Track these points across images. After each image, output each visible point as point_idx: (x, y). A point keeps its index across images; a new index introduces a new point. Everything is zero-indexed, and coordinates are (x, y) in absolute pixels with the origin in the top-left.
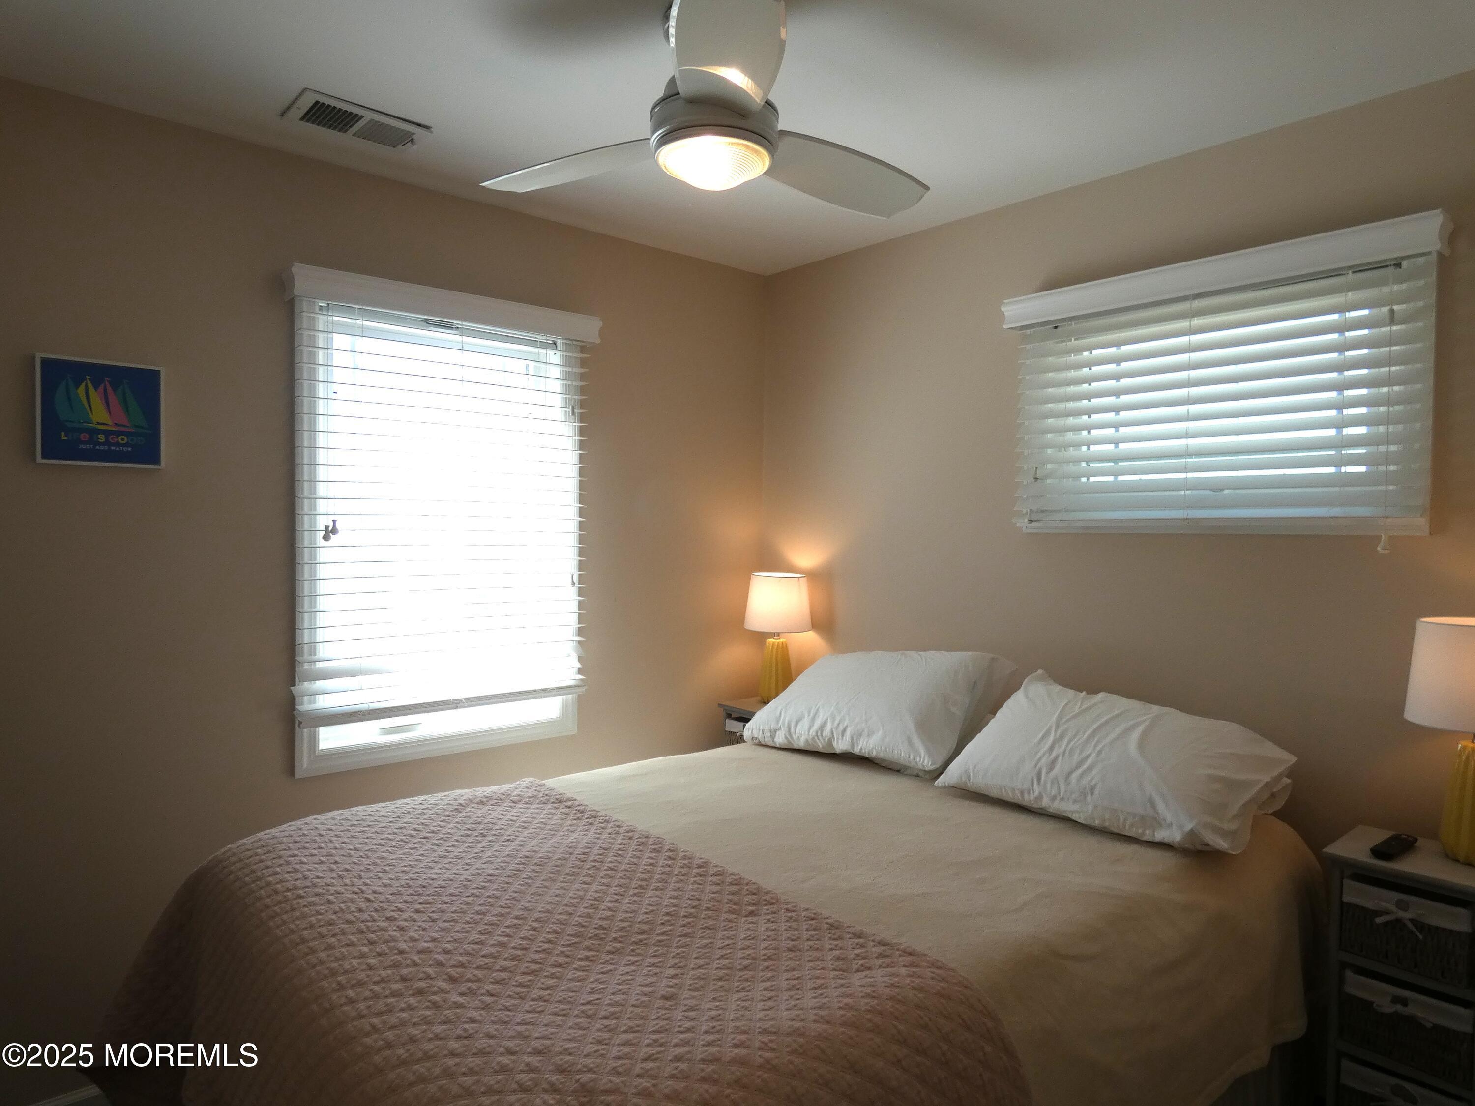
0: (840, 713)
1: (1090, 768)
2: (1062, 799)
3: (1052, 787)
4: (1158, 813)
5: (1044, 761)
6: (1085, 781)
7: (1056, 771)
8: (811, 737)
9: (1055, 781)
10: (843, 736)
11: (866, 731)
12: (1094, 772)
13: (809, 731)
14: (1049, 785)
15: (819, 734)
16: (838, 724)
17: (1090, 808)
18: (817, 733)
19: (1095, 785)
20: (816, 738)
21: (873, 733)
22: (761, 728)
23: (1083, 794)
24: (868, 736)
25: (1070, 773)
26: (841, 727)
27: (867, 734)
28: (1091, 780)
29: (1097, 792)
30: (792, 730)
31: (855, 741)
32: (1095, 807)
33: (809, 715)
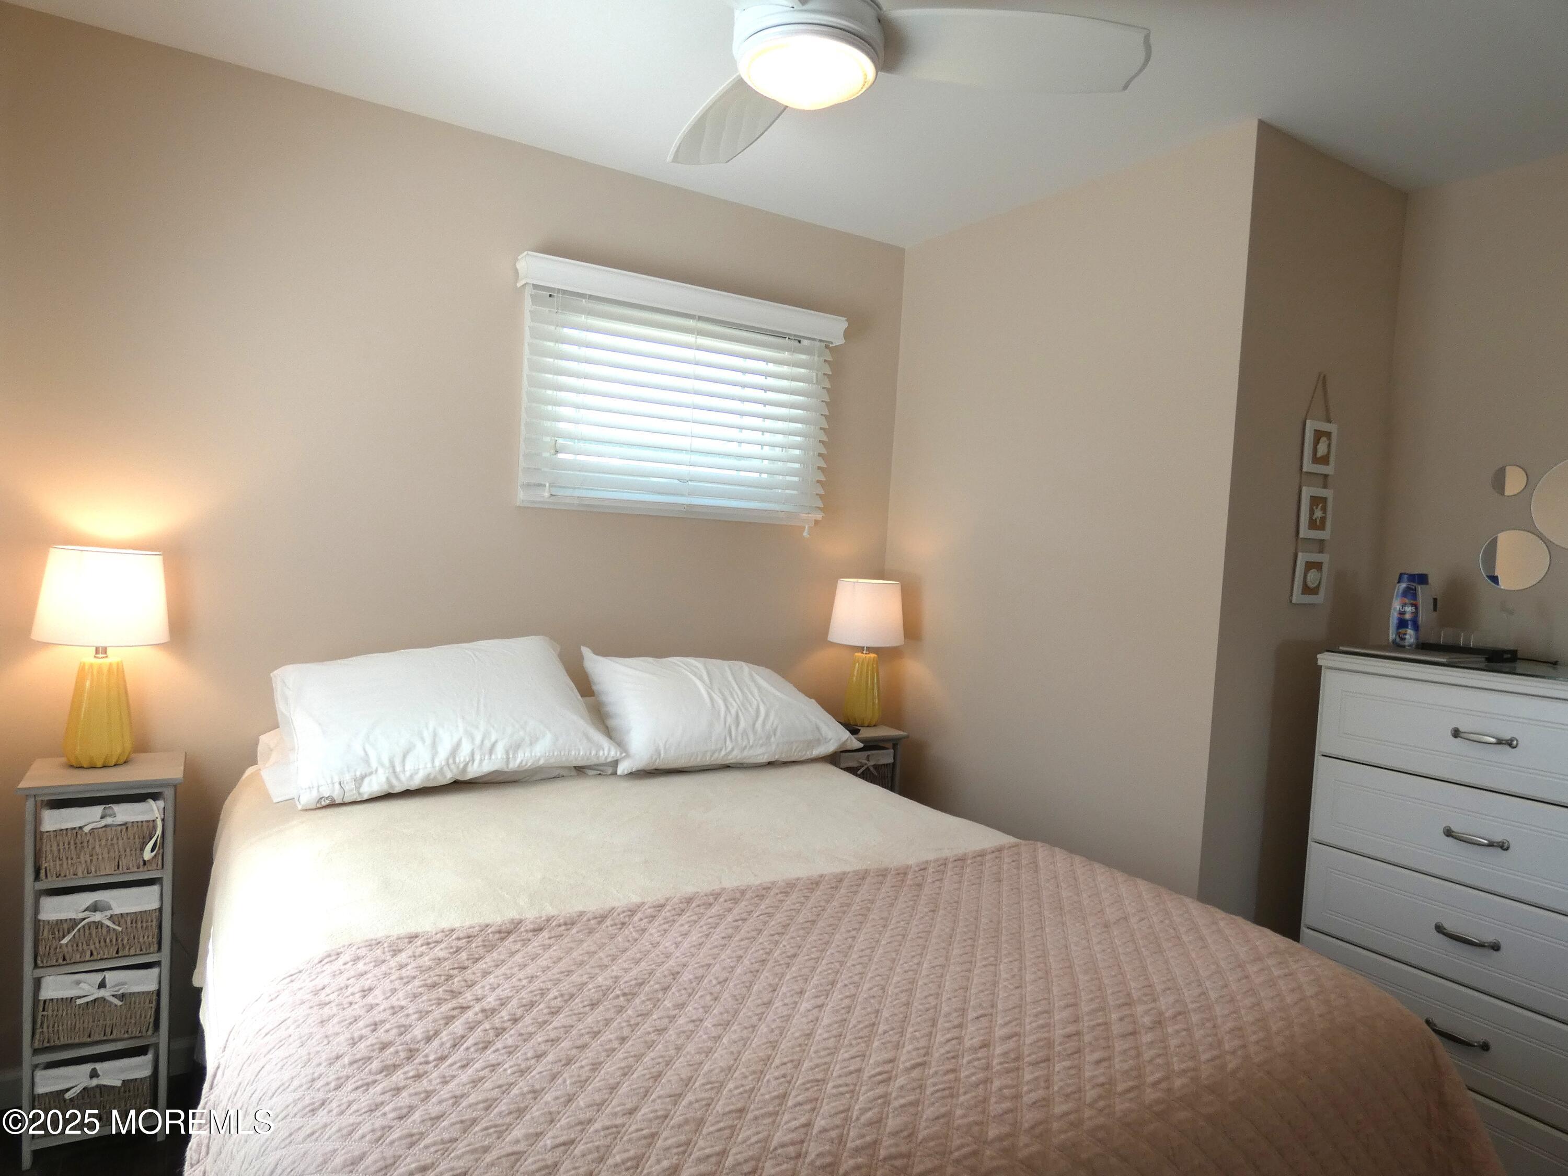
0: (477, 727)
1: (767, 715)
2: (752, 747)
3: (742, 739)
4: (821, 734)
5: (729, 720)
6: (768, 727)
7: (742, 724)
8: (437, 769)
9: (745, 733)
10: (491, 755)
11: (527, 739)
12: (772, 717)
13: (433, 761)
14: (739, 739)
15: (451, 761)
16: (482, 742)
17: (774, 747)
18: (447, 760)
19: (777, 727)
20: (446, 769)
21: (537, 739)
22: (336, 780)
23: (768, 738)
24: (531, 744)
25: (754, 725)
26: (488, 744)
27: (529, 742)
28: (773, 724)
29: (778, 733)
30: (398, 769)
31: (511, 756)
32: (778, 744)
33: (423, 741)
